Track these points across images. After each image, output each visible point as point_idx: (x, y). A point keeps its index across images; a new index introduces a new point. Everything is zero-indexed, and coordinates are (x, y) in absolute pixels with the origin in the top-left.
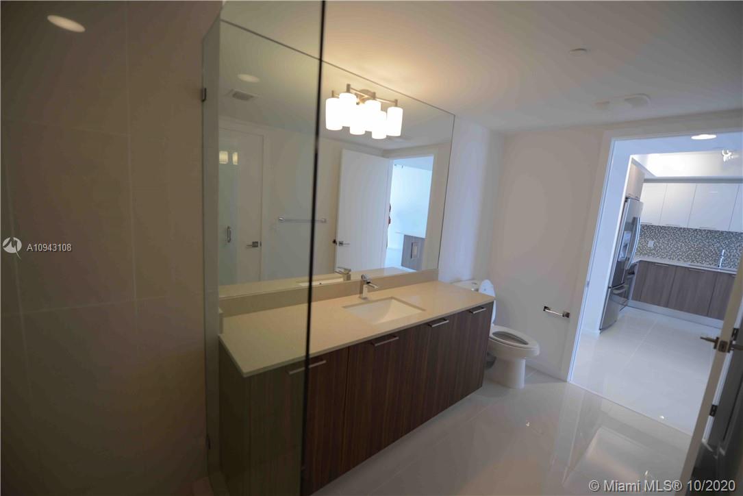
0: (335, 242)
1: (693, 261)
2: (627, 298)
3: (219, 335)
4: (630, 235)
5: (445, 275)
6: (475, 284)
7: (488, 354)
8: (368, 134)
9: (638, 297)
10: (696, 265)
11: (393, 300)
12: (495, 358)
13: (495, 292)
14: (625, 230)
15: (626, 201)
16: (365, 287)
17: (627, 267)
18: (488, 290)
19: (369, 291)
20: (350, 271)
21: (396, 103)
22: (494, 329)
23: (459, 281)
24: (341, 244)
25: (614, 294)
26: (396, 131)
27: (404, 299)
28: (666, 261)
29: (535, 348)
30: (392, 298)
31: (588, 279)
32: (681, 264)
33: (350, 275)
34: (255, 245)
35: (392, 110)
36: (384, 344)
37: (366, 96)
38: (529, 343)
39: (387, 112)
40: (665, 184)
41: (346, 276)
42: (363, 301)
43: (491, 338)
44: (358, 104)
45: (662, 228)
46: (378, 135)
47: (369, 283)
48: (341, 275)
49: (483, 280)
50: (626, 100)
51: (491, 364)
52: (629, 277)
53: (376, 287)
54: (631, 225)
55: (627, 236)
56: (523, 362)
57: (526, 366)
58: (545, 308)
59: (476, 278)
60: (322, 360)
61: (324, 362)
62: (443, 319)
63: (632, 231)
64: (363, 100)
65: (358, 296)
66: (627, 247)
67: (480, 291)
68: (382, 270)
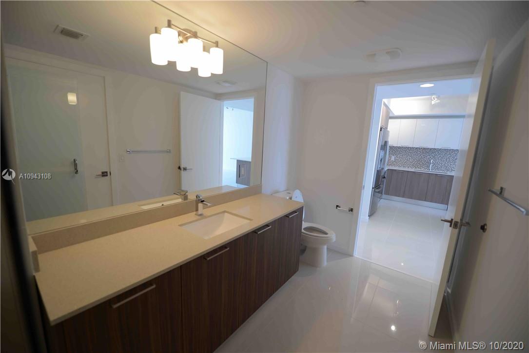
0: (179, 168)
1: (416, 168)
2: (382, 193)
3: (34, 274)
4: (383, 153)
5: (267, 189)
6: (289, 193)
7: (302, 245)
8: (194, 71)
9: (387, 193)
10: (418, 170)
11: (226, 214)
12: (306, 247)
13: (303, 199)
14: (381, 149)
15: (381, 130)
16: (200, 205)
17: (382, 174)
18: (298, 197)
19: (204, 208)
20: (187, 192)
21: (217, 45)
22: (305, 225)
23: (277, 192)
24: (185, 169)
25: (376, 192)
26: (219, 70)
27: (234, 212)
28: (402, 169)
29: (333, 236)
30: (225, 212)
31: (363, 184)
32: (410, 170)
33: (187, 196)
34: (104, 174)
35: (214, 50)
36: (217, 256)
37: (189, 35)
38: (329, 233)
39: (209, 53)
40: (400, 120)
41: (183, 197)
42: (198, 217)
43: (303, 233)
44: (181, 42)
45: (399, 148)
46: (204, 73)
47: (203, 201)
48: (179, 197)
49: (294, 190)
50: (387, 53)
51: (303, 251)
52: (383, 180)
53: (209, 204)
54: (384, 146)
55: (382, 153)
56: (325, 247)
57: (327, 248)
58: (337, 206)
59: (290, 189)
60: (151, 285)
61: (154, 286)
62: (267, 225)
63: (384, 150)
64: (187, 39)
65: (195, 213)
66: (381, 161)
67: (292, 199)
68: (221, 188)
